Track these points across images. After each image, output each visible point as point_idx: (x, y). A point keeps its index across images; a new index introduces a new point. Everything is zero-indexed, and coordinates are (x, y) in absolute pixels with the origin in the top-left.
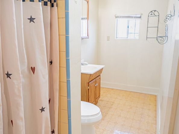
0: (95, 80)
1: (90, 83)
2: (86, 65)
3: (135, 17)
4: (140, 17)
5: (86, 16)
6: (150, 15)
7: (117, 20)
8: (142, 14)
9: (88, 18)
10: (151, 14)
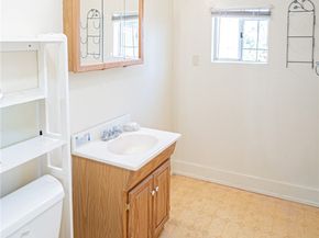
0: (151, 177)
1: (131, 193)
2: (134, 130)
3: (257, 14)
4: (269, 14)
5: (136, 12)
6: (292, 9)
7: (216, 20)
8: (272, 7)
9: (140, 17)
10: (296, 7)
